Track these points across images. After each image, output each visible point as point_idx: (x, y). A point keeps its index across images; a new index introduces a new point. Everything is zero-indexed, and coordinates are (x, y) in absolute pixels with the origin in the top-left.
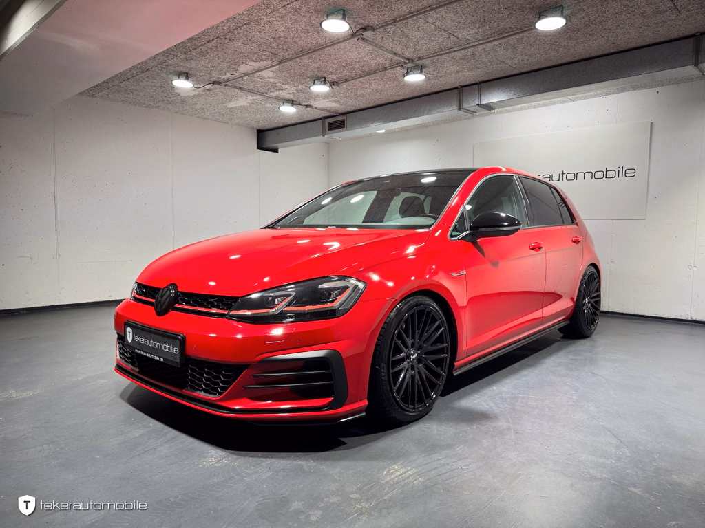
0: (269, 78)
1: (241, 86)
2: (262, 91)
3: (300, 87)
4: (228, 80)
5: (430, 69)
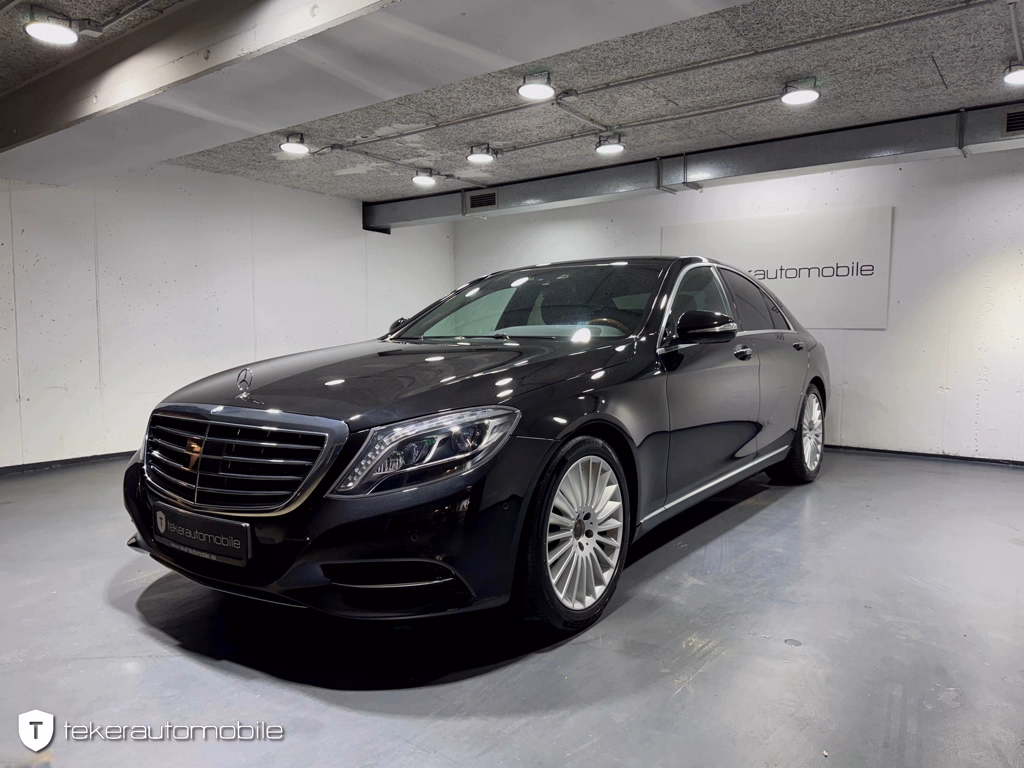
0: (412, 142)
1: (368, 151)
2: (396, 156)
4: (355, 143)
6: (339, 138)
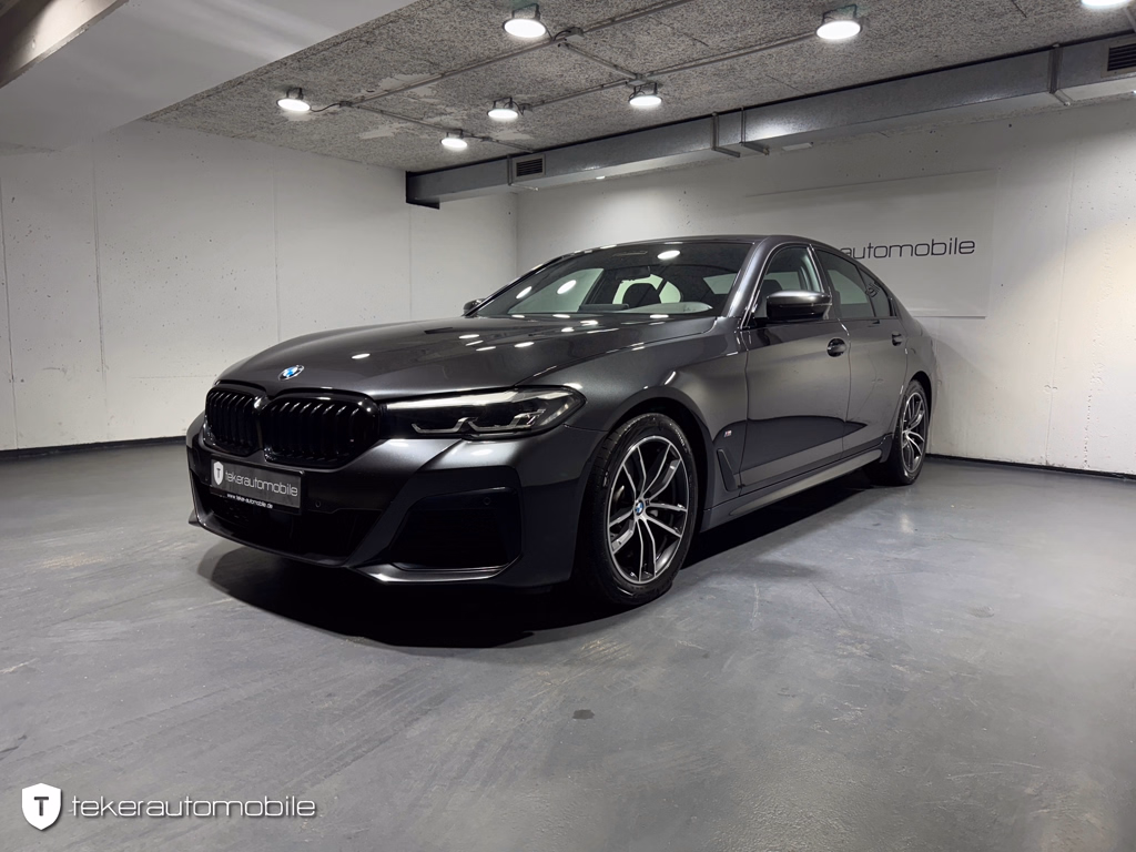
0: (425, 97)
3: (473, 111)
4: (363, 99)
5: (669, 89)
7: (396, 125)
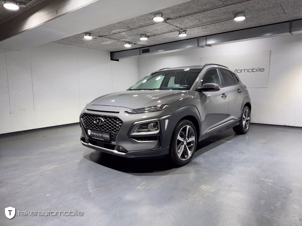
0: (123, 34)
1: (110, 37)
2: (118, 39)
6: (101, 34)
7: (112, 41)
